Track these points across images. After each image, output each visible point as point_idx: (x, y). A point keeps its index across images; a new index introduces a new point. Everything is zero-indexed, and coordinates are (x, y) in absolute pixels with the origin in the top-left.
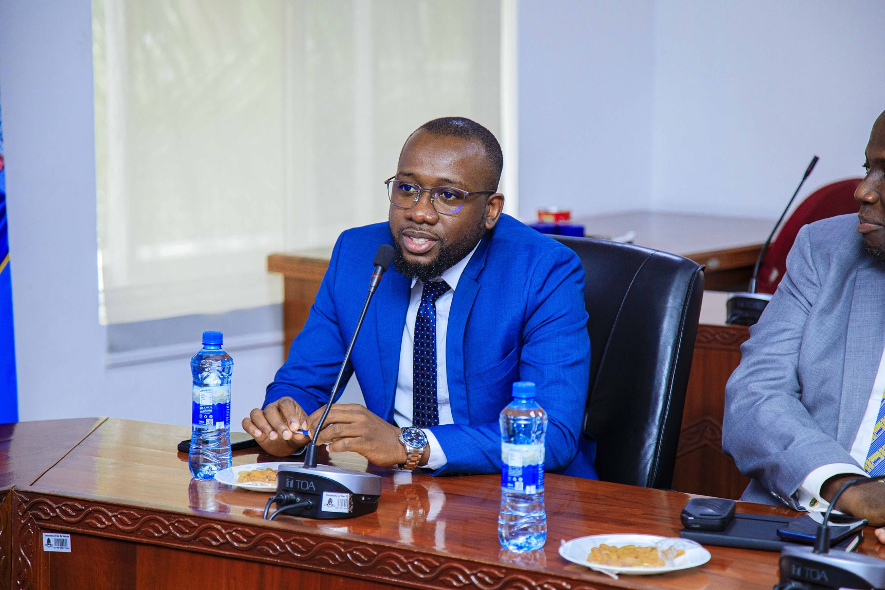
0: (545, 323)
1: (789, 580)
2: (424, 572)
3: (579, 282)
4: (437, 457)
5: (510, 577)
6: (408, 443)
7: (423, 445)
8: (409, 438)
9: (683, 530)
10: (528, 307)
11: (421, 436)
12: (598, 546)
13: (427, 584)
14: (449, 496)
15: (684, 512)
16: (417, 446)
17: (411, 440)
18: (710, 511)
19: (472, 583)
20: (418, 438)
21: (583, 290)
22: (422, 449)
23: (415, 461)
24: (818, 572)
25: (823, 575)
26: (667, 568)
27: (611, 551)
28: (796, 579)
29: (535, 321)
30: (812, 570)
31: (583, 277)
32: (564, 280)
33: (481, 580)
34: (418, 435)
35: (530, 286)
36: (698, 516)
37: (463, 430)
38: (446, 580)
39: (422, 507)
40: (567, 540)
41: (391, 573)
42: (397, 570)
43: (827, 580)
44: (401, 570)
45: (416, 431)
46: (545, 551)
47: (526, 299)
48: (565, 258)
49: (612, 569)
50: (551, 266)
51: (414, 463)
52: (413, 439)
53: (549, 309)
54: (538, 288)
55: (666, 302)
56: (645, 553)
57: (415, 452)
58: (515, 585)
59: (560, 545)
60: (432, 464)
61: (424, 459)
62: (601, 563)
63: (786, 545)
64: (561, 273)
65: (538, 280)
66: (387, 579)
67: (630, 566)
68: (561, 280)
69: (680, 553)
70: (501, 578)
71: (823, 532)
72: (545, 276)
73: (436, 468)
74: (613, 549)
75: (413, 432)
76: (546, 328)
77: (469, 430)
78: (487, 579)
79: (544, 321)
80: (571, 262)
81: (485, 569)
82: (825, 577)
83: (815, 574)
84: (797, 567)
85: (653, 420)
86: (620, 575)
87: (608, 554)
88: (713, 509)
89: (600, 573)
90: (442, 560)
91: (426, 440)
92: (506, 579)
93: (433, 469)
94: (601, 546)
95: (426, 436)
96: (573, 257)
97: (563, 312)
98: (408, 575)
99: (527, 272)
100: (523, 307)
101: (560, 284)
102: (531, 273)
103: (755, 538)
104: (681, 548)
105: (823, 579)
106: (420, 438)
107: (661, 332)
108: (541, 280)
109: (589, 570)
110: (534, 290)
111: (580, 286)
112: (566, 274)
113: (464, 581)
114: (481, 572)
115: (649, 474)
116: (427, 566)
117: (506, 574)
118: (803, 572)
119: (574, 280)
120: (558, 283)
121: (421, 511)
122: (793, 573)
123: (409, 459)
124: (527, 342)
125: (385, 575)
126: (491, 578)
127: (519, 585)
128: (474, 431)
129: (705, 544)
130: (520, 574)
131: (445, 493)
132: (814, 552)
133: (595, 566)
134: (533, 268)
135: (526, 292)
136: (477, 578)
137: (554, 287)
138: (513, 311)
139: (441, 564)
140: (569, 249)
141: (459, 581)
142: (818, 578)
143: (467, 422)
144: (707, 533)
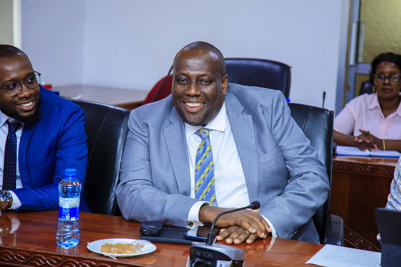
0: (68, 139)
1: (195, 258)
2: (22, 259)
3: (83, 121)
4: (16, 202)
5: (66, 260)
6: (2, 198)
7: (9, 198)
8: (2, 195)
9: (141, 236)
10: (60, 132)
11: (8, 194)
12: (104, 244)
13: (24, 265)
14: (22, 222)
15: (141, 227)
16: (6, 199)
17: (3, 196)
18: (153, 227)
19: (47, 264)
20: (6, 195)
21: (84, 125)
22: (9, 200)
23: (5, 206)
24: (208, 253)
25: (210, 255)
26: (138, 253)
27: (110, 246)
28: (199, 257)
29: (63, 139)
30: (205, 253)
31: (85, 119)
32: (76, 120)
33: (52, 262)
34: (6, 193)
35: (60, 123)
36: (148, 229)
37: (28, 190)
38: (33, 262)
39: (8, 227)
40: (90, 242)
41: (5, 260)
42: (9, 258)
43: (212, 257)
44: (11, 258)
45: (5, 192)
46: (78, 247)
47: (59, 129)
48: (76, 110)
49: (113, 255)
50: (70, 113)
51: (4, 207)
52: (4, 196)
53: (69, 134)
54: (64, 124)
55: (120, 130)
56: (126, 247)
57: (5, 202)
58: (68, 264)
59: (87, 245)
60: (13, 207)
61: (10, 204)
62: (107, 252)
63: (192, 242)
64: (75, 117)
65: (64, 120)
66: (3, 263)
67: (121, 253)
68: (75, 120)
69: (143, 246)
70: (61, 261)
71: (210, 236)
72: (68, 118)
73: (16, 208)
74: (112, 246)
75: (4, 192)
76: (68, 142)
77: (31, 190)
78: (54, 261)
79: (67, 139)
80: (79, 112)
81: (54, 257)
82: (211, 256)
83: (207, 255)
84: (199, 251)
85: (114, 185)
86: (117, 257)
87: (109, 248)
88: (154, 226)
89: (107, 257)
90: (32, 253)
91: (10, 196)
92: (64, 261)
93: (14, 209)
94: (105, 244)
95: (10, 194)
96: (80, 109)
97: (77, 134)
98: (14, 261)
99: (59, 116)
100: (58, 132)
101: (75, 121)
102: (61, 117)
103: (173, 239)
104: (142, 244)
105: (210, 257)
106: (7, 195)
107: (118, 144)
108: (66, 120)
109: (102, 255)
110: (62, 124)
111: (83, 123)
112: (77, 117)
113: (42, 262)
114: (51, 258)
115: (112, 210)
116: (23, 256)
117: (64, 259)
118: (202, 254)
119: (81, 120)
120: (74, 121)
121: (7, 229)
122: (197, 254)
123: (2, 205)
124: (59, 149)
125: (2, 261)
126: (56, 261)
127: (70, 263)
128: (33, 191)
129: (153, 242)
130: (70, 259)
131: (20, 221)
132: (206, 245)
133: (106, 254)
134: (62, 114)
135: (59, 126)
136: (49, 261)
137: (72, 123)
138: (53, 134)
139: (31, 255)
140: (78, 106)
141: (40, 263)
142: (208, 256)
143: (30, 187)
144: (152, 237)
